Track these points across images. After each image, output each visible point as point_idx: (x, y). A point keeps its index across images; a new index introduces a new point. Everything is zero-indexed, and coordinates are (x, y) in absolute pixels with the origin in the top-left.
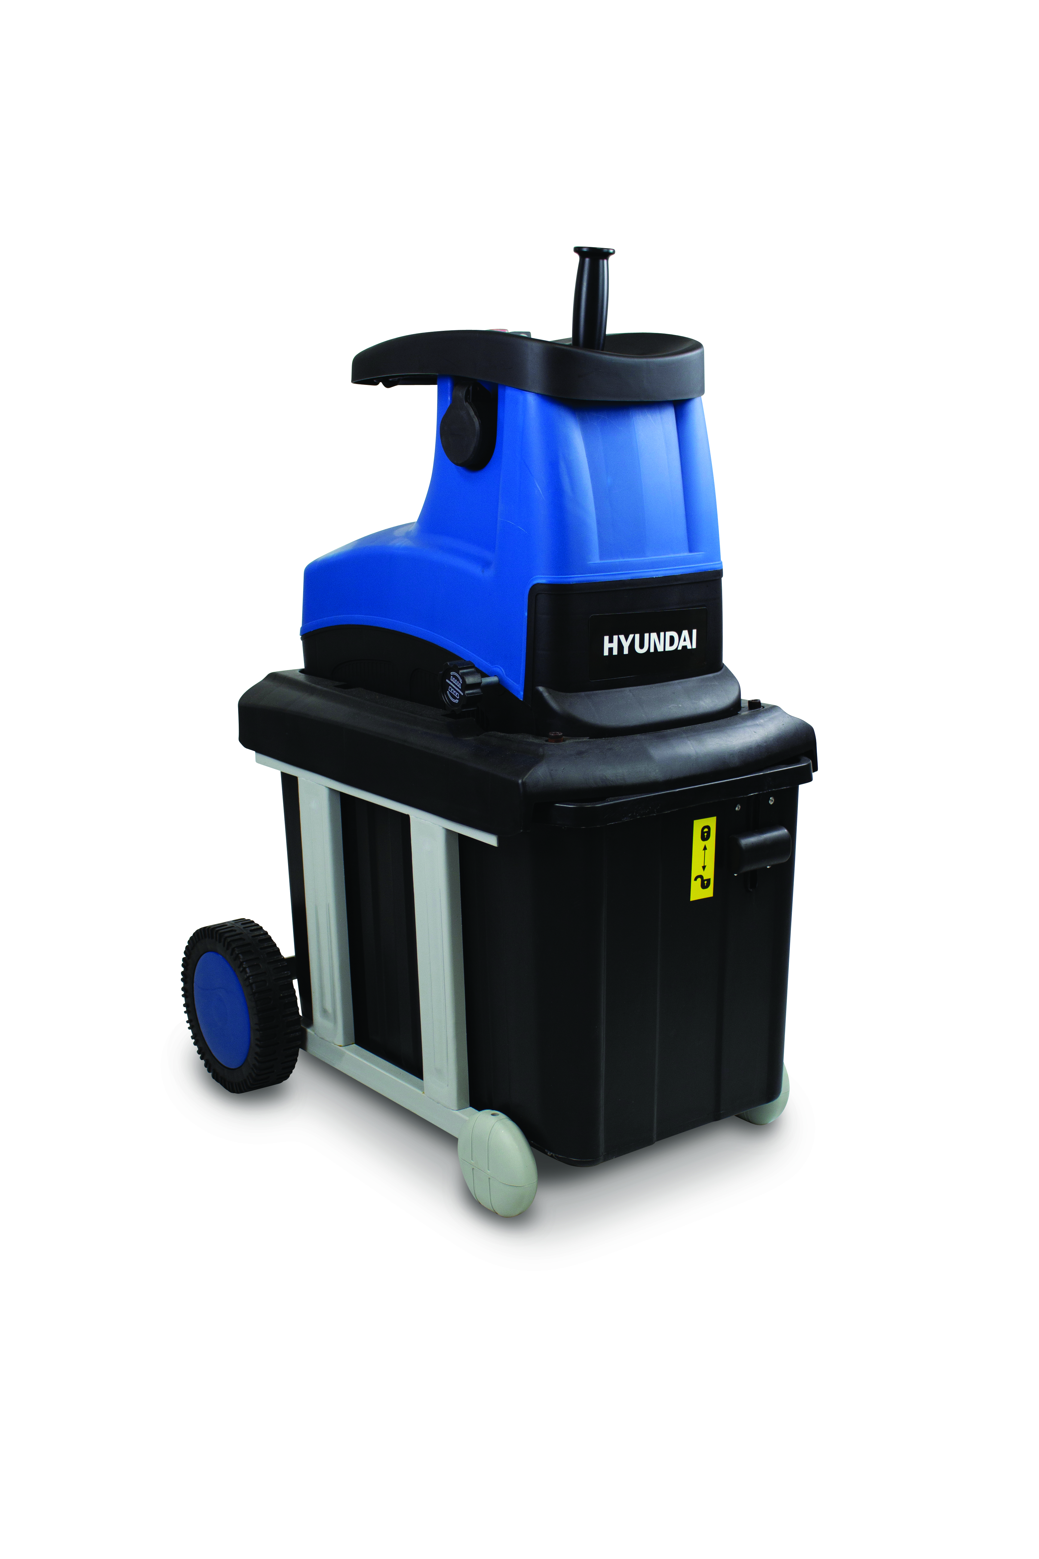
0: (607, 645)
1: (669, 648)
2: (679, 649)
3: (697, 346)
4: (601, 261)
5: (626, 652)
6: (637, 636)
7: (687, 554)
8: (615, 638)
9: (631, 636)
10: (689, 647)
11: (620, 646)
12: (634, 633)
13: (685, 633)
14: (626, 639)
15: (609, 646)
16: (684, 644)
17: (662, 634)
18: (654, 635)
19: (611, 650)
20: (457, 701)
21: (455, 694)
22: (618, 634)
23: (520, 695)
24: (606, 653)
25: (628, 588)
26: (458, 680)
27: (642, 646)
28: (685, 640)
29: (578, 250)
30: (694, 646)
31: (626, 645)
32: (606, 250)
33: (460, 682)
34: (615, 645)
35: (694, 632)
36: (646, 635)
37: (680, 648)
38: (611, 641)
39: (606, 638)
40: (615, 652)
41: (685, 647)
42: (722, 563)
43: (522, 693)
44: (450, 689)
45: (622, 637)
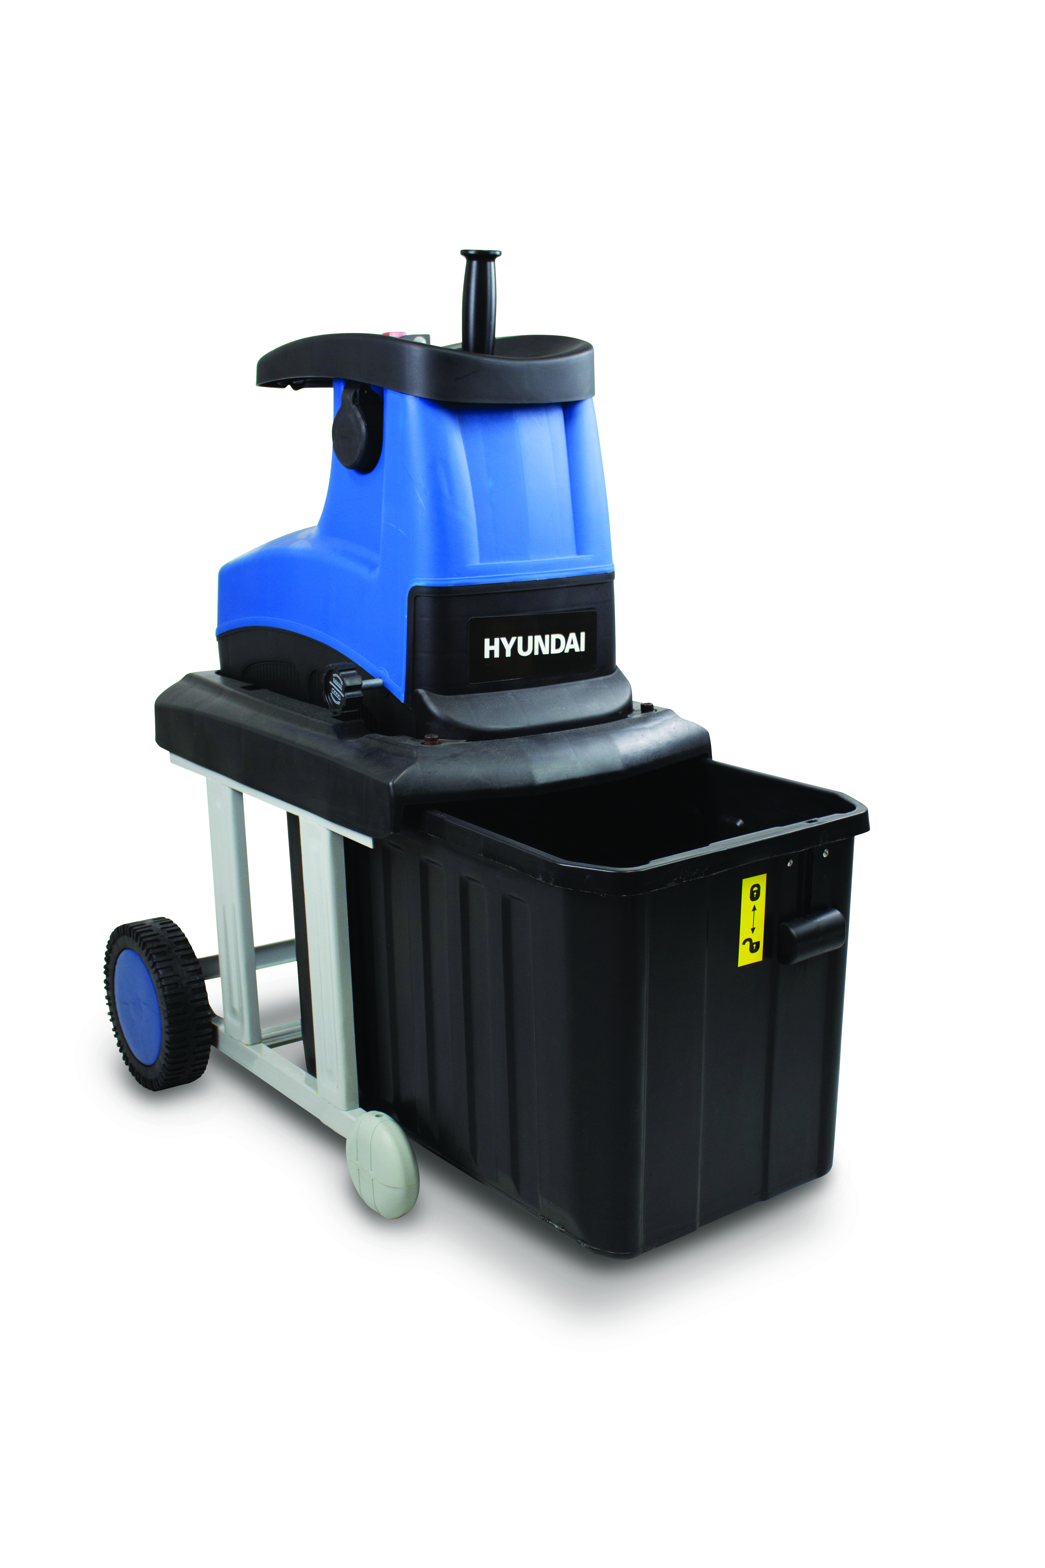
0: (487, 648)
1: (554, 651)
2: (565, 652)
3: (588, 347)
4: (488, 263)
5: (508, 654)
6: (520, 639)
7: (573, 557)
8: (497, 640)
9: (513, 639)
10: (577, 650)
11: (502, 649)
12: (517, 635)
13: (572, 636)
14: (509, 641)
15: (491, 648)
16: (572, 647)
17: (547, 637)
18: (538, 638)
19: (492, 652)
20: (338, 703)
21: (337, 695)
22: (500, 636)
23: (402, 698)
24: (487, 655)
25: (510, 590)
26: (340, 682)
27: (525, 648)
28: (572, 643)
29: (465, 253)
30: (583, 649)
31: (508, 648)
32: (492, 253)
33: (341, 684)
34: (496, 648)
35: (583, 635)
36: (530, 638)
37: (567, 651)
38: (492, 643)
39: (487, 641)
40: (497, 655)
41: (572, 650)
42: (613, 565)
43: (403, 695)
44: (333, 691)
45: (504, 640)
